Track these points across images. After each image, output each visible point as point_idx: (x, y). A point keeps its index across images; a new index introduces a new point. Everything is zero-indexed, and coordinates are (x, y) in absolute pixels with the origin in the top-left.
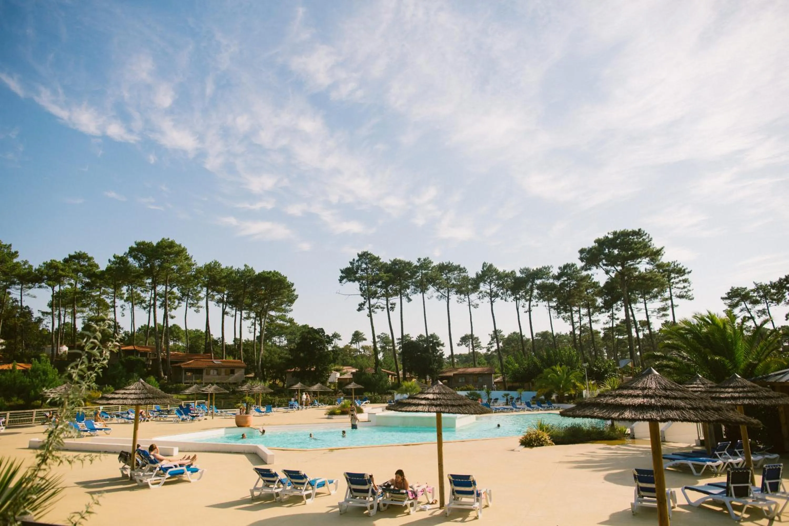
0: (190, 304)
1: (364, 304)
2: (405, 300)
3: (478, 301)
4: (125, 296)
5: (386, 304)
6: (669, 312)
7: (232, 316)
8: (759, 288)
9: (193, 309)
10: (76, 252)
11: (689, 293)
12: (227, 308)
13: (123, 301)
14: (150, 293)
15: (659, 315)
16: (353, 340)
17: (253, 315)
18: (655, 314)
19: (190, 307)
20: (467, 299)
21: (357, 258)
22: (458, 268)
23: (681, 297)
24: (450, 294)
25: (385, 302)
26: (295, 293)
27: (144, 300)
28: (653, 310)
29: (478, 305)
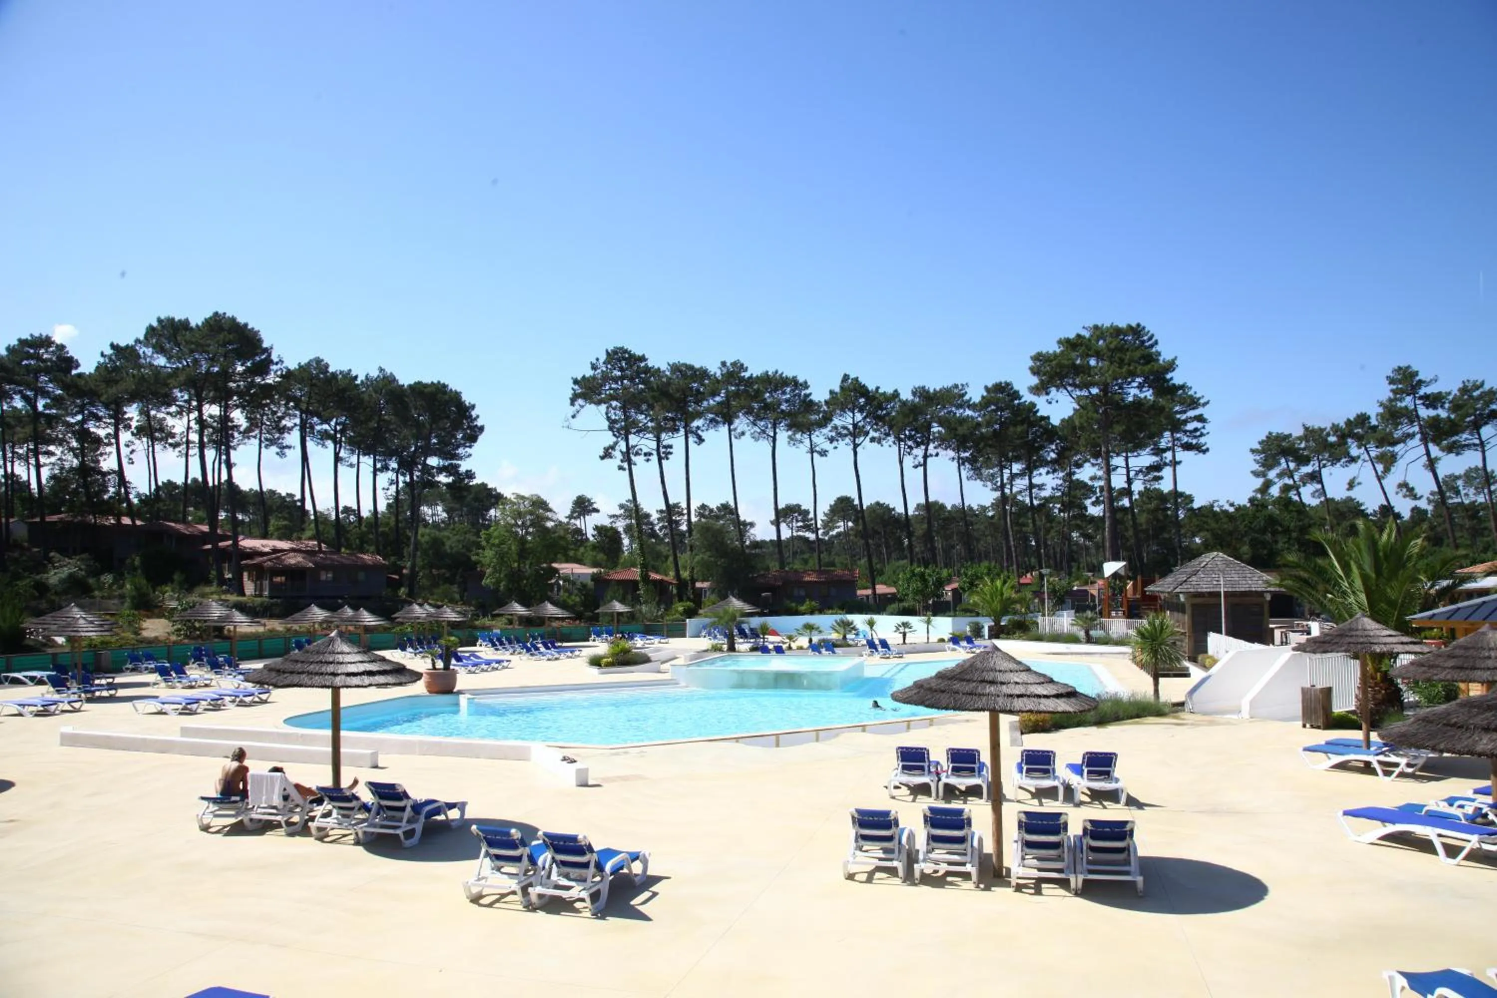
0: (267, 439)
1: (613, 447)
2: (692, 439)
3: (827, 446)
4: (134, 424)
5: (655, 447)
6: (1167, 472)
7: (351, 466)
8: (1310, 433)
9: (274, 449)
10: (32, 335)
11: (1202, 440)
12: (342, 451)
13: (129, 433)
14: (185, 419)
15: (1146, 478)
16: (573, 512)
17: (394, 465)
18: (1141, 476)
19: (266, 447)
20: (807, 442)
21: (603, 357)
22: (795, 383)
23: (1188, 447)
24: (777, 430)
25: (654, 445)
26: (479, 423)
27: (171, 433)
28: (1137, 469)
29: (826, 451)
